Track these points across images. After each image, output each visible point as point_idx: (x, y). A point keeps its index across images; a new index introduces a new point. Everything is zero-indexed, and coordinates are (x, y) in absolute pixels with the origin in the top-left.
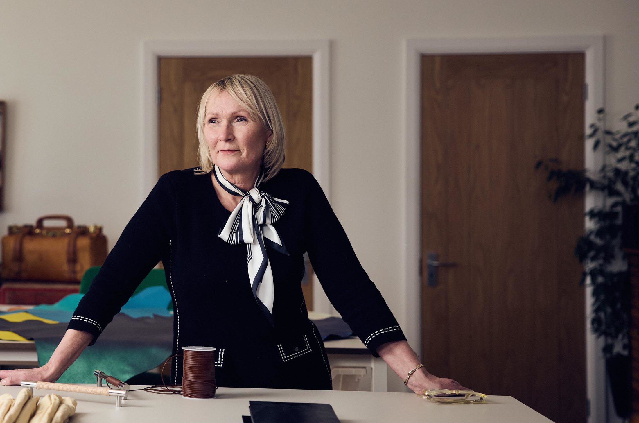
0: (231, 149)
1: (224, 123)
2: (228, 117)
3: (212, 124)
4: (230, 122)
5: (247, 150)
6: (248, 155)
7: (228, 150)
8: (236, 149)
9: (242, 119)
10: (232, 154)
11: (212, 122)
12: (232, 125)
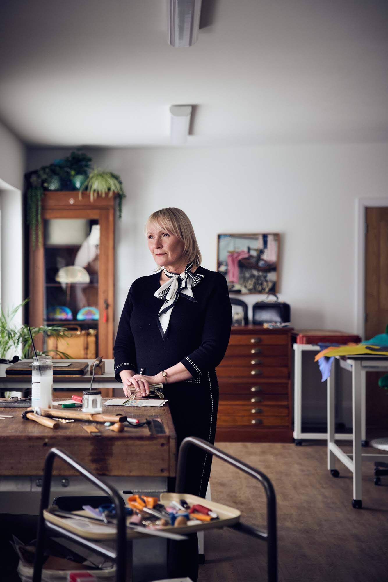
0: (161, 253)
1: (156, 237)
2: (158, 234)
3: (151, 239)
4: (160, 237)
5: (171, 253)
6: (172, 256)
7: (160, 254)
8: (164, 253)
9: (167, 235)
10: (163, 256)
11: (151, 238)
12: (161, 239)
